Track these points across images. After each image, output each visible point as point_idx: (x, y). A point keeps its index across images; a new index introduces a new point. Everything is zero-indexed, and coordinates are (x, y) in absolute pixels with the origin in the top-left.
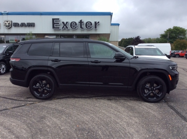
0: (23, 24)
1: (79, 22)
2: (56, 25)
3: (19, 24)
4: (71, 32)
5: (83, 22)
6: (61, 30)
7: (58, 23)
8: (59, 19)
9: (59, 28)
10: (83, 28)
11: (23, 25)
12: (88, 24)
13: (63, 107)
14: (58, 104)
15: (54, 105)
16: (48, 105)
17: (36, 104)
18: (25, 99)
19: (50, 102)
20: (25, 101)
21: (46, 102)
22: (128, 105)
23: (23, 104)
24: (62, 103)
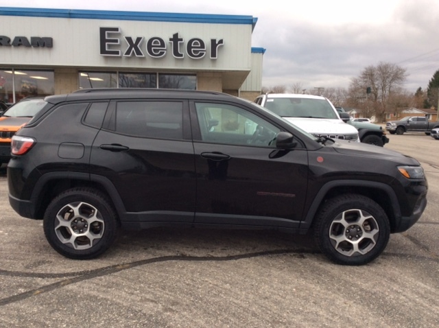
0: (20, 40)
1: (171, 40)
2: (109, 46)
3: (9, 40)
4: (149, 65)
5: (181, 40)
6: (123, 58)
7: (116, 41)
8: (116, 29)
9: (117, 53)
10: (181, 55)
11: (20, 42)
12: (196, 44)
13: (156, 302)
14: (137, 287)
15: (127, 292)
16: (104, 291)
17: (66, 287)
18: (27, 267)
19: (111, 278)
20: (27, 275)
21: (96, 280)
22: (362, 290)
23: (22, 290)
24: (150, 284)
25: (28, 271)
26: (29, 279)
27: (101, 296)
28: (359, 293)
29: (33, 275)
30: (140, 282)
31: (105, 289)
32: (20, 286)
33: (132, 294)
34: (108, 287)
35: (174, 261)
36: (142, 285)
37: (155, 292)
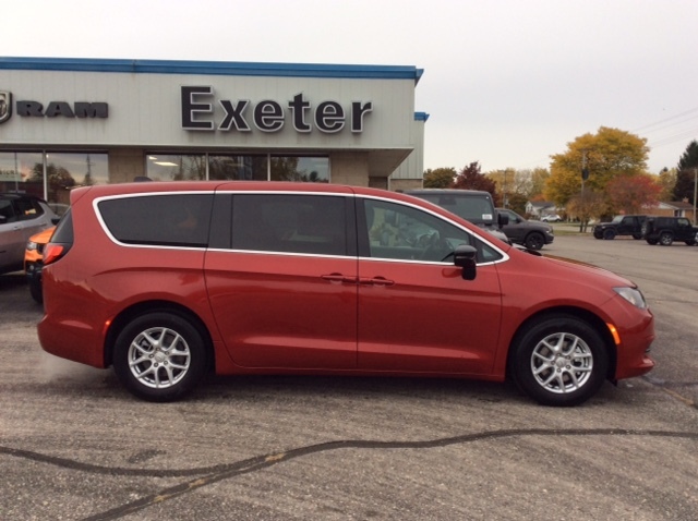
0: (58, 108)
1: (291, 104)
2: (194, 113)
3: (41, 107)
4: (257, 142)
5: (307, 104)
6: (217, 133)
7: (207, 107)
8: (207, 89)
9: (209, 125)
10: (307, 127)
11: (58, 110)
12: (329, 109)
13: (342, 512)
14: (307, 488)
15: (293, 497)
16: (259, 496)
17: (199, 490)
18: (131, 461)
19: (263, 475)
20: (136, 472)
21: (241, 479)
22: (647, 490)
23: (135, 496)
24: (325, 485)
25: (134, 466)
26: (140, 479)
27: (257, 503)
28: (644, 494)
29: (144, 473)
30: (308, 480)
31: (259, 493)
32: (131, 489)
33: (302, 499)
34: (263, 490)
35: (349, 449)
36: (312, 486)
37: (336, 497)
